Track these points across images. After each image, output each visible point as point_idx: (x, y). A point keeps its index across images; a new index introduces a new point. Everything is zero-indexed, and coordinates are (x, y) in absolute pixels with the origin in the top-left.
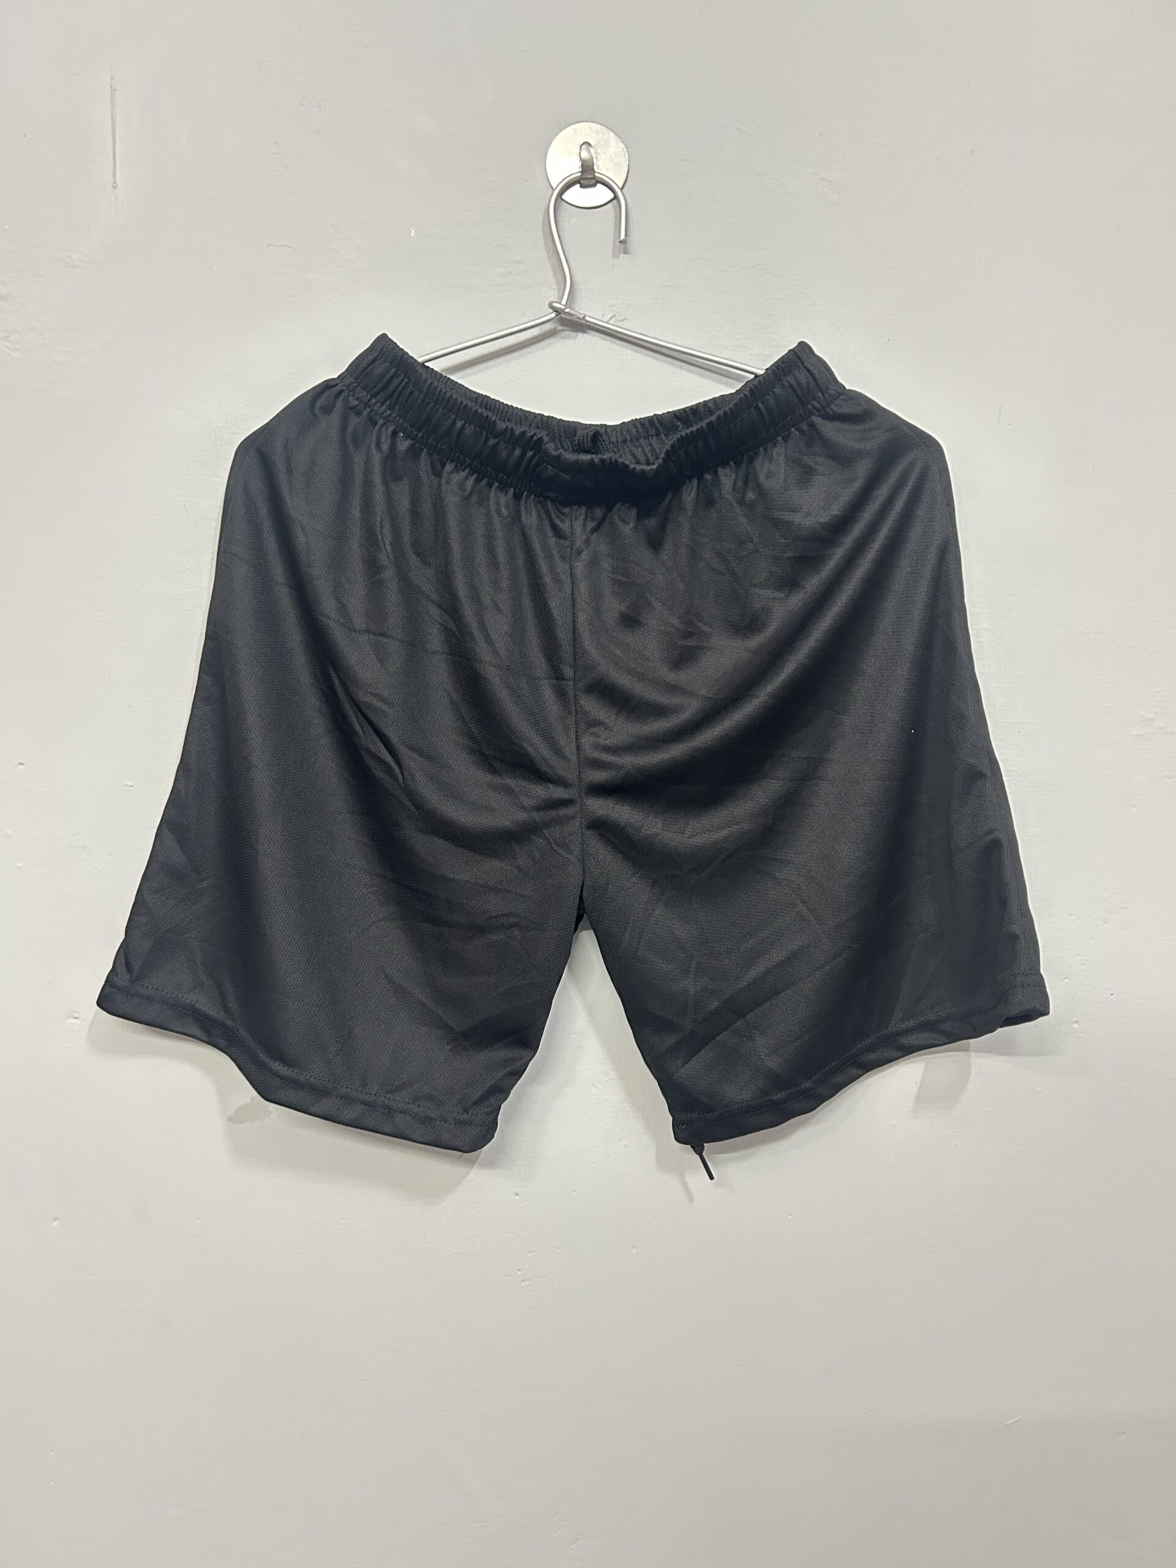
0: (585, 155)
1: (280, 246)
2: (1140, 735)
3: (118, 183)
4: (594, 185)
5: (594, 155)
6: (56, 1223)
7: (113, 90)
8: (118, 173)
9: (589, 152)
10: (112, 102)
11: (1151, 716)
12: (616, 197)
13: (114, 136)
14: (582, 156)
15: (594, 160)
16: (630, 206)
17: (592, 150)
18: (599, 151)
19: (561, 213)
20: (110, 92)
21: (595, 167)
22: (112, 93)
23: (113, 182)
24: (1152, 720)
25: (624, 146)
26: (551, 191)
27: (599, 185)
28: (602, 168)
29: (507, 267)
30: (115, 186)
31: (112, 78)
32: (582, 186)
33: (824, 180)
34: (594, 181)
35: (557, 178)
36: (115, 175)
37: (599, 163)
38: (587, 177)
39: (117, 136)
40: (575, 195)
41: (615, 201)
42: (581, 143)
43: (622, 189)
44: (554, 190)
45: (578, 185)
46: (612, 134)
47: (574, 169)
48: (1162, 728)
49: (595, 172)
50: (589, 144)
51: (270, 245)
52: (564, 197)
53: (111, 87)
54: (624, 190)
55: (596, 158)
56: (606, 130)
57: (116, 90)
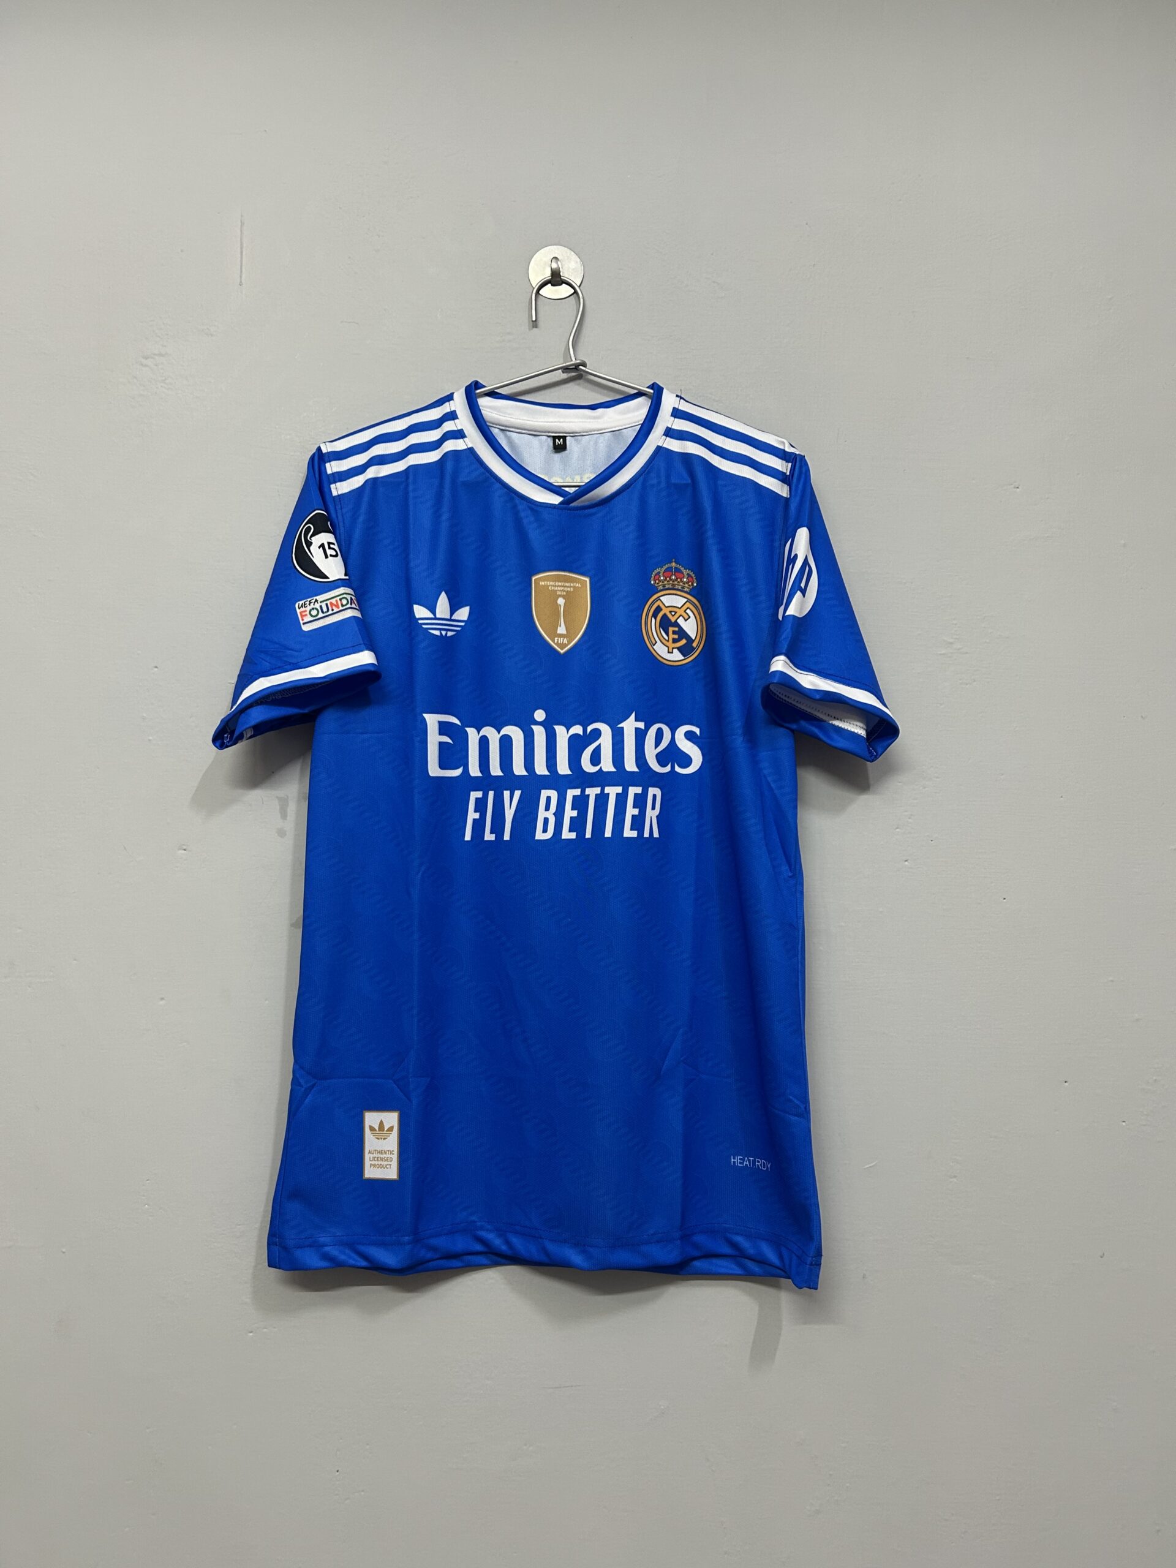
0: (554, 266)
1: (349, 322)
2: (944, 654)
3: (243, 281)
4: (560, 285)
5: (560, 267)
6: (162, 1003)
7: (242, 224)
8: (243, 276)
9: (558, 266)
10: (241, 231)
11: (951, 640)
12: (576, 292)
13: (242, 252)
14: (552, 267)
15: (561, 270)
16: (586, 298)
17: (559, 263)
18: (564, 263)
19: (539, 302)
20: (240, 224)
21: (561, 274)
22: (241, 226)
23: (239, 281)
24: (951, 643)
25: (578, 260)
26: (532, 289)
27: (564, 285)
28: (565, 275)
29: (502, 337)
30: (241, 282)
31: (242, 216)
32: (552, 285)
33: (714, 282)
34: (561, 282)
35: (536, 279)
36: (241, 277)
37: (563, 273)
38: (556, 279)
39: (244, 253)
40: (548, 291)
41: (575, 295)
42: (552, 257)
43: (579, 286)
44: (534, 288)
45: (550, 285)
46: (573, 253)
47: (547, 274)
48: (959, 649)
49: (560, 276)
50: (556, 258)
51: (342, 322)
52: (541, 292)
53: (241, 222)
54: (581, 288)
55: (562, 268)
56: (568, 251)
57: (244, 224)
